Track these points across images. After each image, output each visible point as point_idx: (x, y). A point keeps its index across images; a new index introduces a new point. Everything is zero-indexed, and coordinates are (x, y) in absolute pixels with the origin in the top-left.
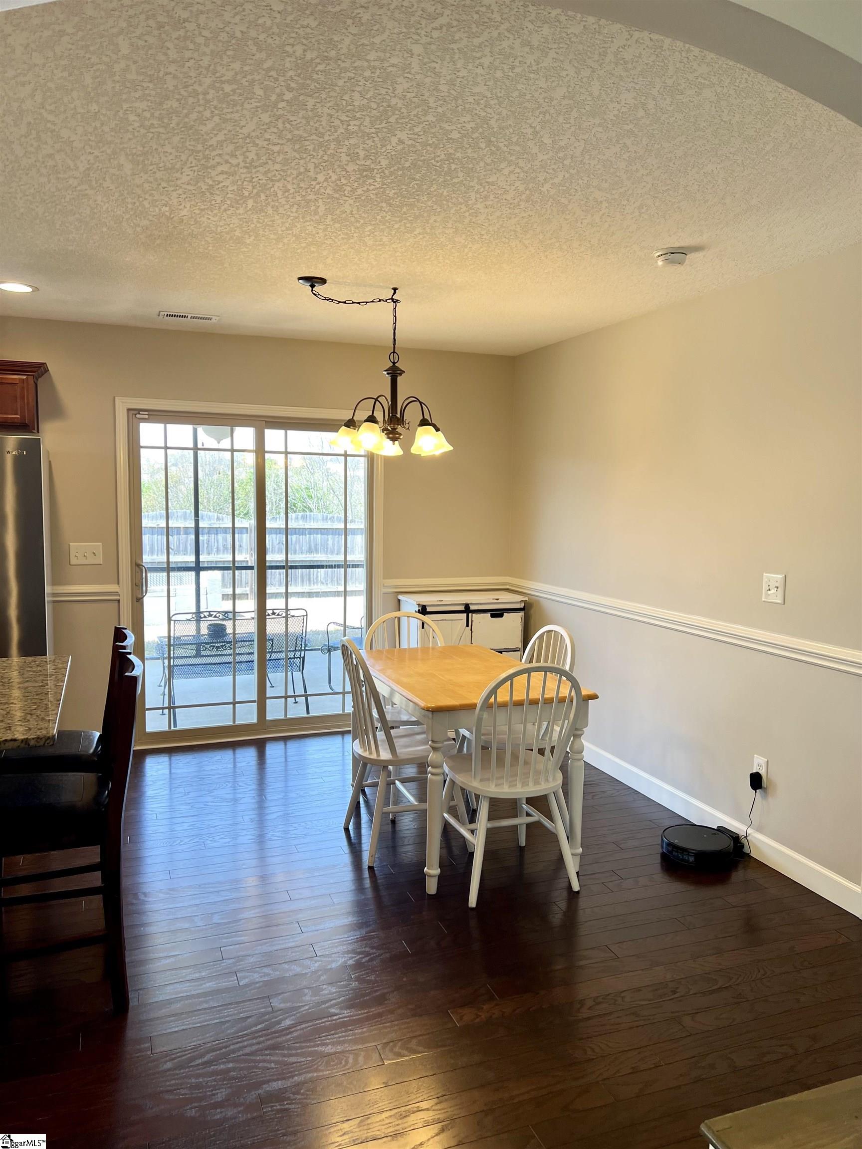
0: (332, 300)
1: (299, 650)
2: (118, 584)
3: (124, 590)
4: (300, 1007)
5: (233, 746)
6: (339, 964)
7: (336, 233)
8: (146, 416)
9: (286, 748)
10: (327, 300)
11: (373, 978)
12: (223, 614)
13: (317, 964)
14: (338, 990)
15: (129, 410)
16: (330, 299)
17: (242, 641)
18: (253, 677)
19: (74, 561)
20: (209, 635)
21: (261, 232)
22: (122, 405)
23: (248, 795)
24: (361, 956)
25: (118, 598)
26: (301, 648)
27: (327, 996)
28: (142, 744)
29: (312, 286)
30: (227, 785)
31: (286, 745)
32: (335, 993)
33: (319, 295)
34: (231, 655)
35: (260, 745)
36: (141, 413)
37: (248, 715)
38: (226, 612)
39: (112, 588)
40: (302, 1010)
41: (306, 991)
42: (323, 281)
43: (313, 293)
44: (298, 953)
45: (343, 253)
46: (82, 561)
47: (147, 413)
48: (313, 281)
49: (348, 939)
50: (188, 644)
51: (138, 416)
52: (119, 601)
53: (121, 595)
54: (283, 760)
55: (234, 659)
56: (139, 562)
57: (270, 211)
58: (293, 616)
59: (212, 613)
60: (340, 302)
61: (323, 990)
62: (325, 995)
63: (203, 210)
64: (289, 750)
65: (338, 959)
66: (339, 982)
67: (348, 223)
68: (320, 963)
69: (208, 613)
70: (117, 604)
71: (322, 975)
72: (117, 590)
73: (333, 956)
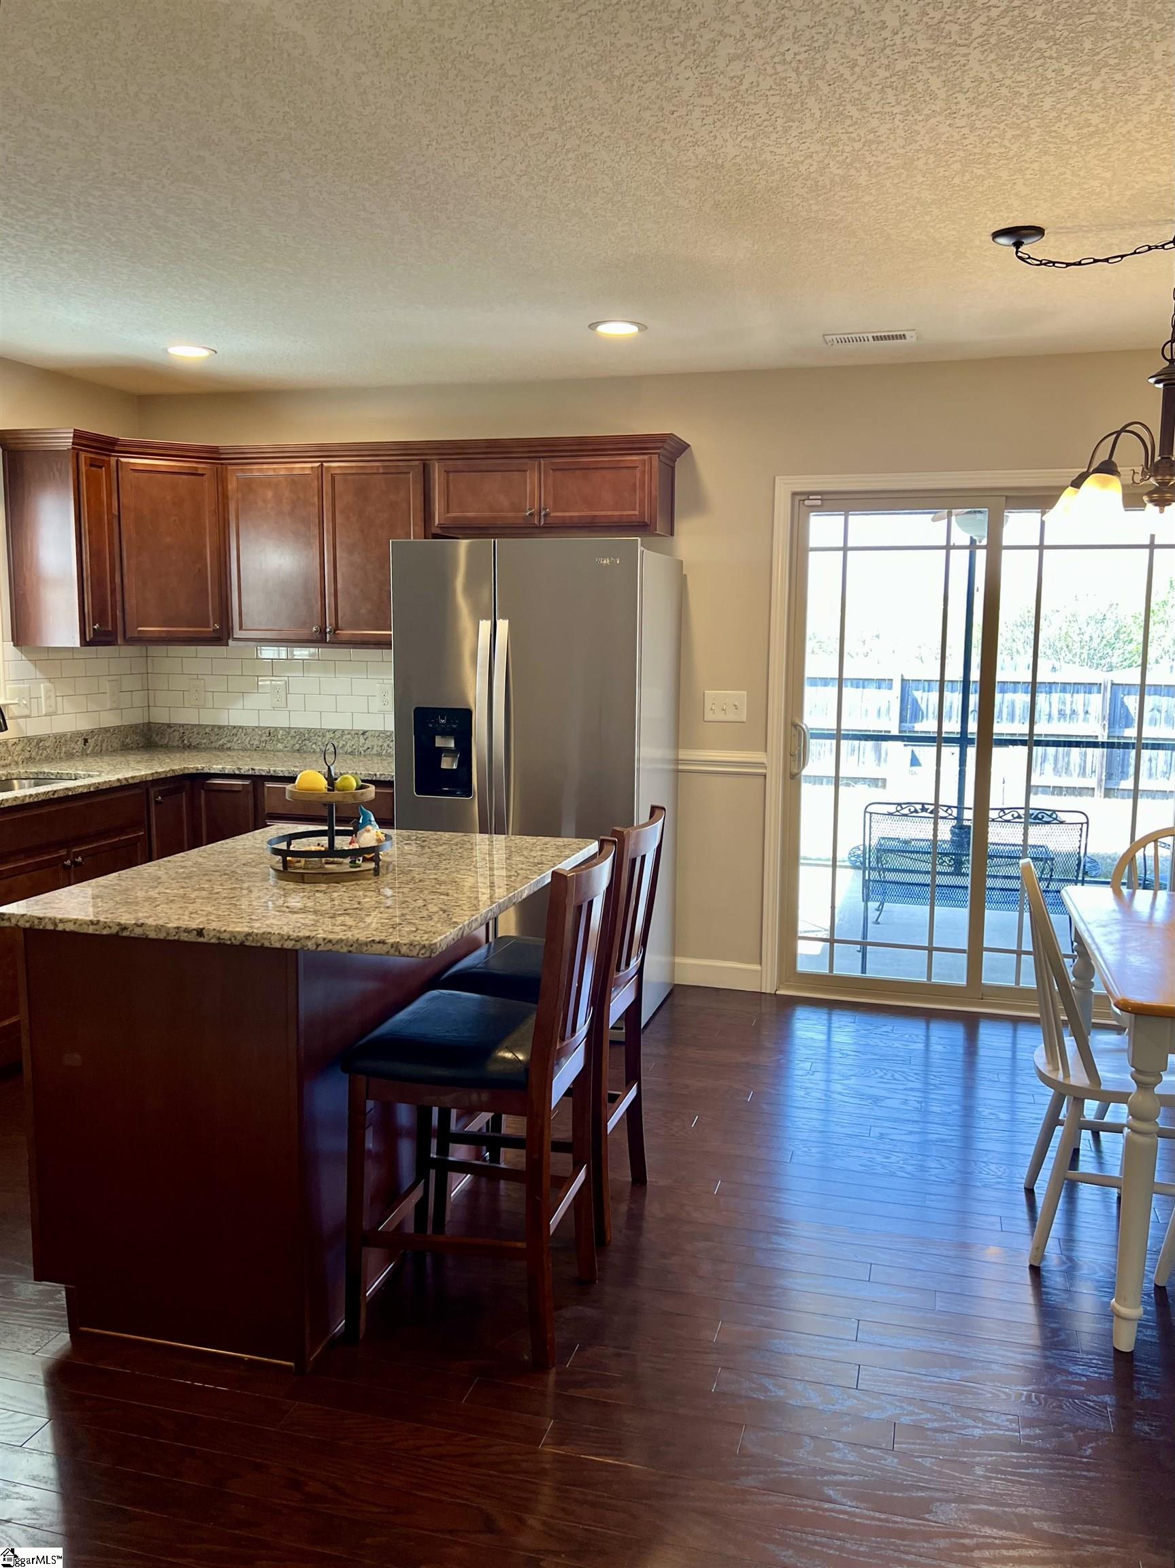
0: (1054, 263)
1: (1046, 879)
2: (766, 751)
3: (772, 760)
4: (782, 1464)
5: (929, 1016)
6: (884, 1415)
7: (994, 128)
8: (819, 502)
9: (1014, 1037)
10: (1045, 264)
11: (928, 1465)
12: (945, 808)
13: (848, 1403)
14: (857, 1460)
15: (794, 494)
16: (1050, 262)
17: (1008, 857)
18: (963, 914)
19: (709, 716)
20: (952, 841)
21: (870, 159)
22: (784, 488)
23: (899, 1096)
24: (929, 1416)
25: (764, 771)
26: (1077, 877)
27: (834, 1464)
28: (788, 988)
29: (1018, 245)
30: (876, 1073)
31: (1015, 1030)
32: (850, 1463)
33: (1029, 258)
34: (927, 873)
35: (971, 1023)
36: (811, 497)
37: (951, 971)
38: (950, 807)
39: (758, 756)
40: (781, 1469)
41: (807, 1440)
42: (1038, 231)
43: (1020, 258)
44: (830, 1373)
45: (1036, 166)
46: (721, 716)
47: (819, 497)
48: (1018, 234)
49: (924, 1378)
50: (918, 852)
51: (807, 502)
52: (765, 776)
53: (769, 769)
54: (1009, 1054)
55: (933, 880)
56: (797, 721)
57: (853, 111)
58: (1062, 823)
59: (926, 806)
60: (1068, 265)
61: (834, 1449)
62: (830, 1459)
63: (754, 138)
64: (1019, 1041)
65: (888, 1406)
66: (866, 1446)
67: (1002, 102)
68: (855, 1401)
69: (920, 806)
70: (763, 780)
71: (847, 1424)
72: (764, 760)
73: (882, 1397)
